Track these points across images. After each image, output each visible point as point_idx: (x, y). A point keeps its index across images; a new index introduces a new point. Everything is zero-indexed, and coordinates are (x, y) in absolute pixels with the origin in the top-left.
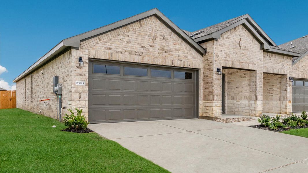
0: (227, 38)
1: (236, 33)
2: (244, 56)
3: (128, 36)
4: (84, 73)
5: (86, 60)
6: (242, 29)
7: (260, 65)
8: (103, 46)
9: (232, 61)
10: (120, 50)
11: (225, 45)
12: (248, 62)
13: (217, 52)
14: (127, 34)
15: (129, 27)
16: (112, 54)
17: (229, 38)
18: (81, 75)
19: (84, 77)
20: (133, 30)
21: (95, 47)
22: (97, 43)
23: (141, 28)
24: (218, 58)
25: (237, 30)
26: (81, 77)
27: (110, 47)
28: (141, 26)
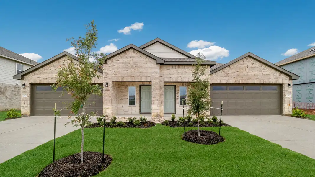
0: (116, 61)
1: (126, 56)
2: (136, 72)
3: (51, 70)
4: (27, 91)
5: (27, 84)
6: (133, 52)
7: (156, 77)
8: (37, 76)
9: (122, 76)
10: (46, 78)
11: (114, 66)
12: (140, 75)
13: (106, 72)
14: (50, 68)
15: (51, 64)
16: (41, 80)
17: (118, 61)
18: (25, 92)
19: (26, 93)
20: (53, 66)
21: (32, 78)
22: (33, 76)
23: (59, 64)
24: (108, 75)
25: (127, 53)
26: (25, 93)
27: (40, 77)
28: (59, 63)
